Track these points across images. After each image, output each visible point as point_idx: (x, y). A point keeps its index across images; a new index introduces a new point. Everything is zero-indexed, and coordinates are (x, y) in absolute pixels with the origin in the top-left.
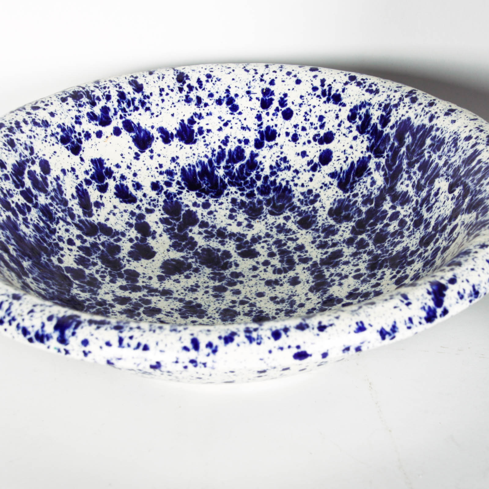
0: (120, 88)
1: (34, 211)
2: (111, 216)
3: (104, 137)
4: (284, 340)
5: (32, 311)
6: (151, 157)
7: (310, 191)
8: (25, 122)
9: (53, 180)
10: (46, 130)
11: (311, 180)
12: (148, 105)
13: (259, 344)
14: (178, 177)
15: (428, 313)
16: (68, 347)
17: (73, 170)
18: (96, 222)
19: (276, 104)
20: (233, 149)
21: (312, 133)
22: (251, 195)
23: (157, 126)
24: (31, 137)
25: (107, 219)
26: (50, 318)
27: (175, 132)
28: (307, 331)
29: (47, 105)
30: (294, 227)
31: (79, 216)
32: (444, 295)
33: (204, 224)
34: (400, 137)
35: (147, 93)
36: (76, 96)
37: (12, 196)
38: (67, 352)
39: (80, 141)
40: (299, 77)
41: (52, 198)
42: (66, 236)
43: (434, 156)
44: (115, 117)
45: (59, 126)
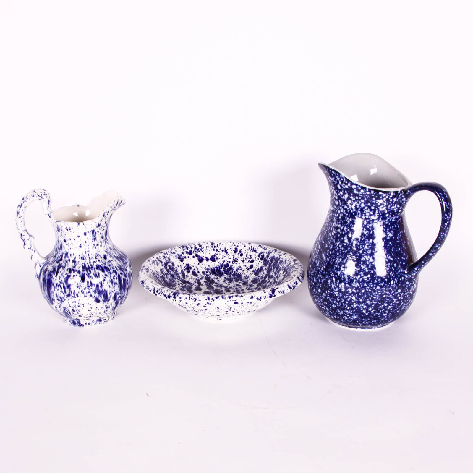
0: (195, 245)
1: (169, 275)
2: (190, 279)
3: (190, 258)
4: (231, 299)
5: (167, 291)
6: (203, 265)
7: (247, 276)
8: (169, 252)
9: (175, 268)
10: (174, 255)
11: (247, 273)
12: (203, 251)
13: (225, 299)
14: (210, 271)
15: (270, 295)
16: (176, 299)
17: (181, 266)
18: (186, 280)
19: (238, 252)
20: (226, 264)
21: (248, 260)
22: (230, 276)
23: (205, 256)
24: (170, 256)
25: (189, 280)
26: (172, 292)
27: (210, 258)
28: (238, 297)
29: (175, 248)
30: (241, 285)
31: (181, 278)
32: (275, 291)
33: (216, 283)
34: (271, 261)
35: (203, 247)
36: (183, 247)
37: (164, 270)
39: (183, 258)
40: (245, 245)
41: (174, 273)
42: (178, 283)
43: (280, 265)
44: (193, 253)
45: (178, 254)
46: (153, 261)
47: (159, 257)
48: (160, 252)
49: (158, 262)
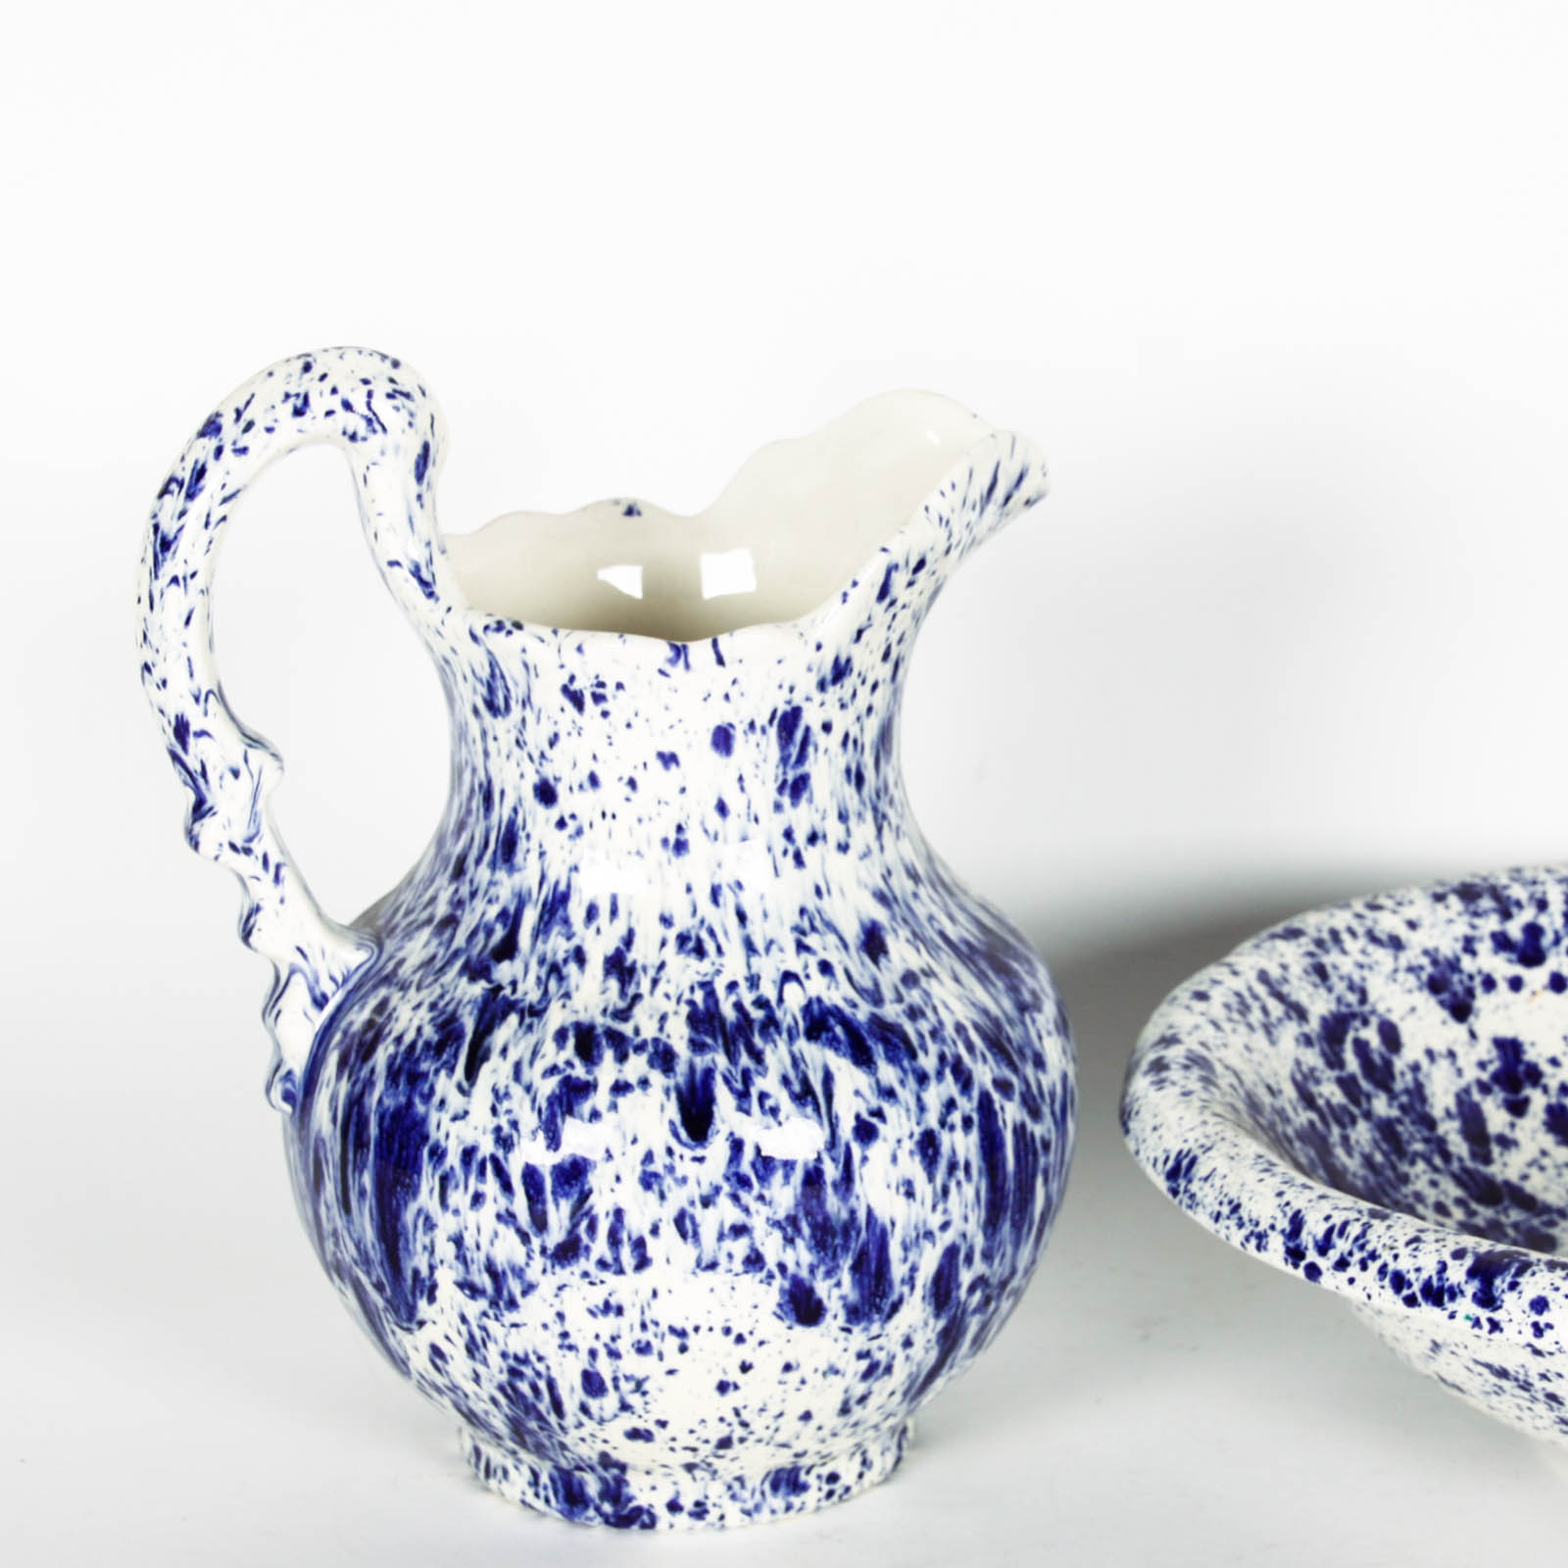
1: (1363, 1125)
2: (1534, 1172)
3: (1525, 992)
5: (1416, 1240)
8: (1353, 933)
9: (1406, 1070)
10: (1396, 958)
16: (1497, 1316)
17: (1452, 1054)
18: (1499, 1178)
25: (1525, 1177)
26: (1459, 1254)
29: (1400, 904)
31: (1461, 1159)
36: (1468, 893)
37: (1318, 1082)
38: (1495, 1326)
39: (1470, 993)
41: (1403, 1108)
42: (1431, 1195)
44: (1554, 951)
45: (1426, 953)
46: (1233, 1001)
47: (1275, 972)
48: (1279, 928)
49: (1276, 1009)
